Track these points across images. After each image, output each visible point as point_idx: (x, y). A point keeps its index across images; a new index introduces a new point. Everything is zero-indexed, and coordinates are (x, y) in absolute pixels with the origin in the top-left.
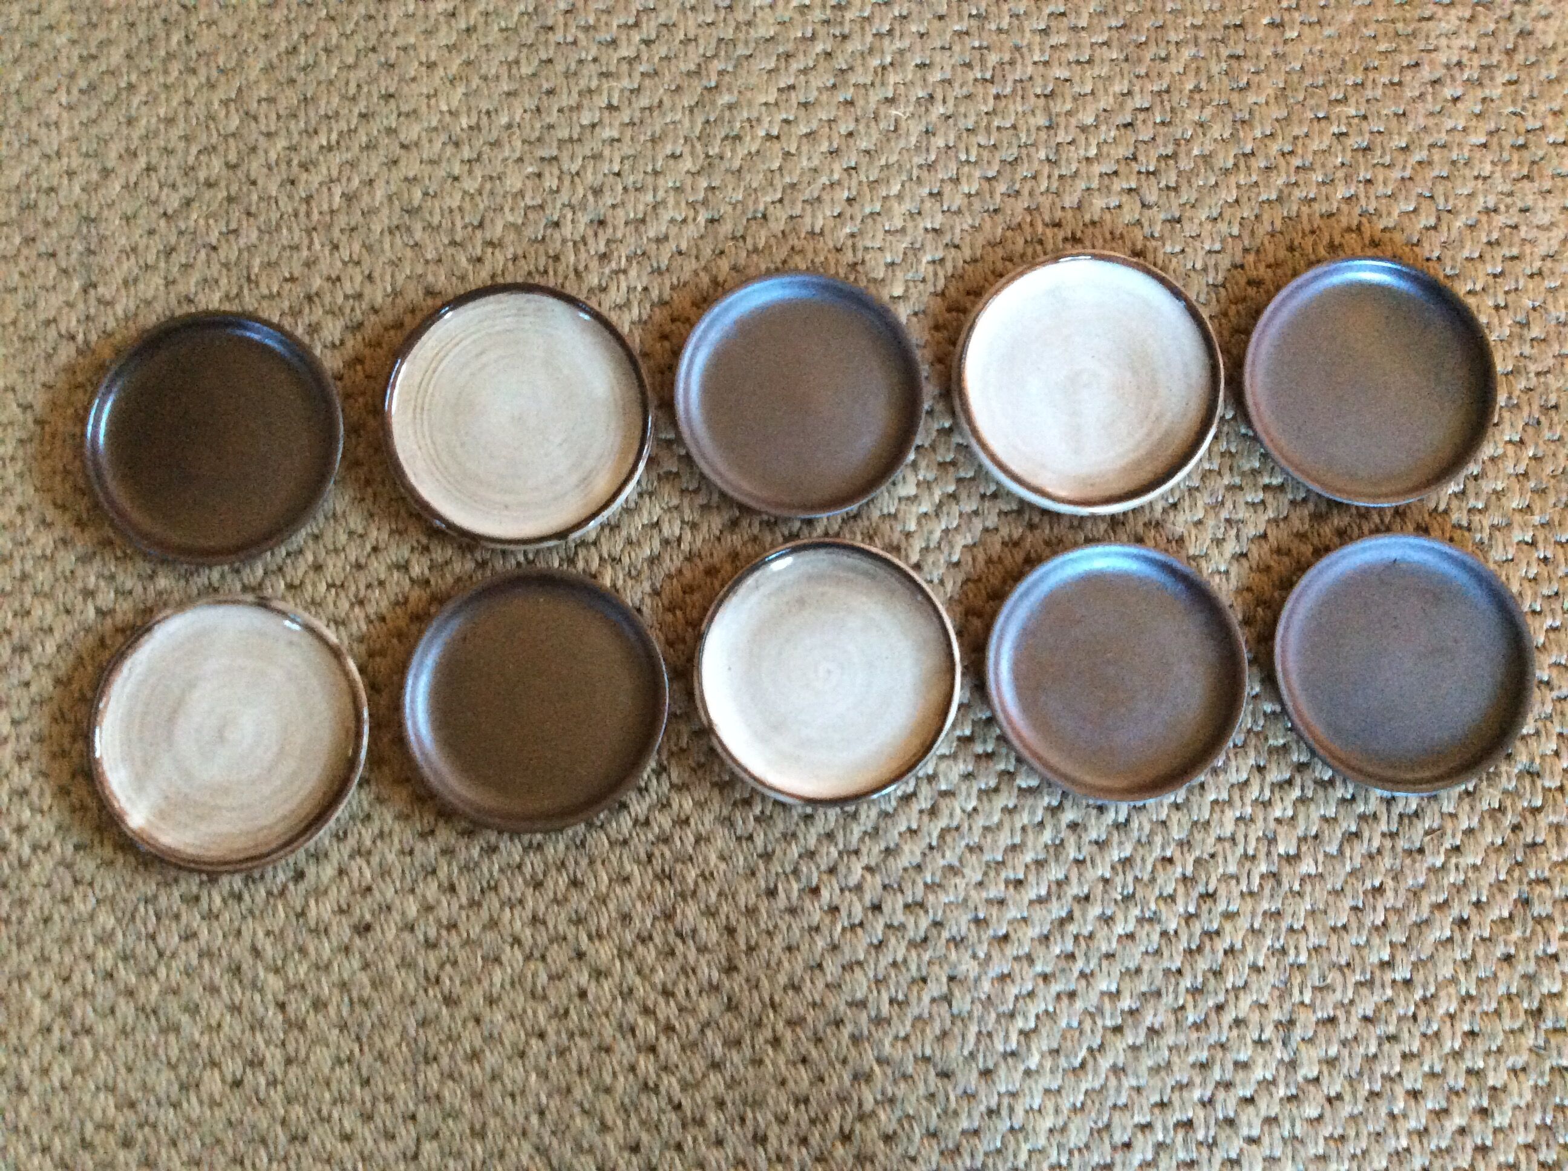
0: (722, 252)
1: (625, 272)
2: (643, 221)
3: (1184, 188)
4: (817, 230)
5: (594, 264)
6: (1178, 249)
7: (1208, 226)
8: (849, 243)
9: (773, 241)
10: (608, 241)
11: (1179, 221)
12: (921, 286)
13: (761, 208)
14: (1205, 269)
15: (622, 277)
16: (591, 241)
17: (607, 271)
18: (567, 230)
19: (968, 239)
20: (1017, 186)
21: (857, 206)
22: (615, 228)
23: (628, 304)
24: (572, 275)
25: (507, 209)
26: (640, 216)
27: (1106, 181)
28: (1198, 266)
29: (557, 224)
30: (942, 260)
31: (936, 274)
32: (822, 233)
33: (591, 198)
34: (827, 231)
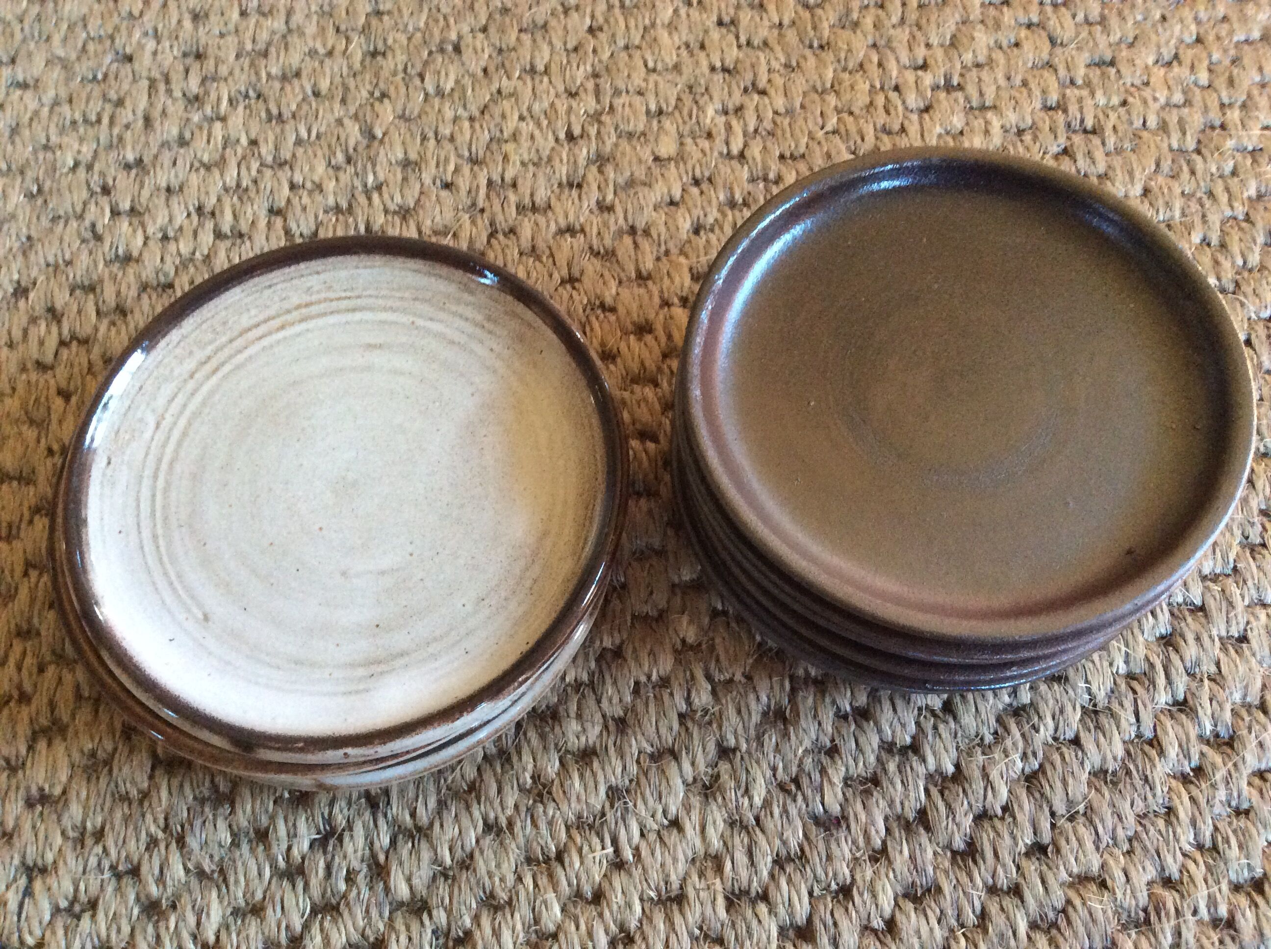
0: (384, 95)
1: (223, 119)
2: (265, 54)
3: (1114, 22)
4: (540, 68)
5: (176, 109)
6: (1115, 100)
7: (1159, 73)
8: (590, 85)
9: (467, 81)
10: (204, 81)
11: (1112, 63)
12: (705, 144)
13: (453, 36)
14: (1163, 127)
15: (218, 125)
16: (176, 77)
17: (196, 118)
18: (144, 63)
19: (779, 81)
20: (855, 16)
21: (603, 37)
22: (218, 61)
23: (221, 163)
24: (140, 123)
25: (57, 39)
26: (261, 46)
27: (992, 11)
28: (1152, 122)
29: (129, 59)
30: (739, 110)
31: (729, 127)
32: (547, 71)
33: (188, 24)
34: (554, 68)
